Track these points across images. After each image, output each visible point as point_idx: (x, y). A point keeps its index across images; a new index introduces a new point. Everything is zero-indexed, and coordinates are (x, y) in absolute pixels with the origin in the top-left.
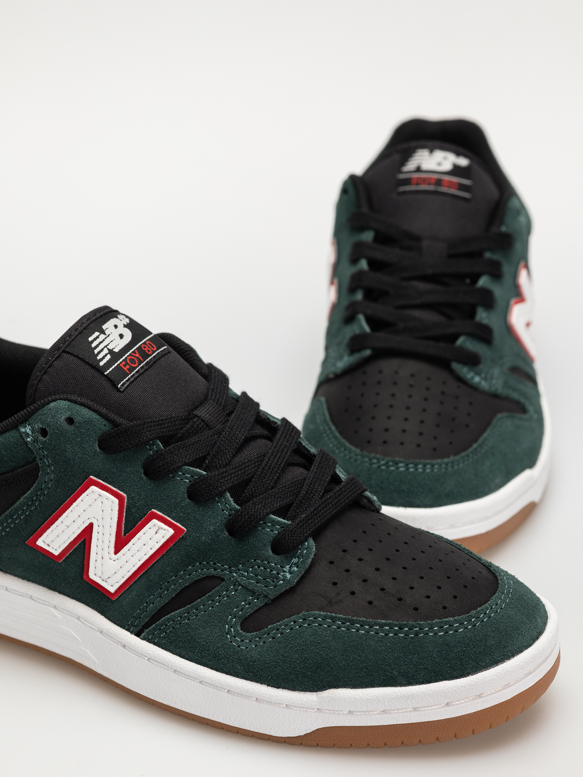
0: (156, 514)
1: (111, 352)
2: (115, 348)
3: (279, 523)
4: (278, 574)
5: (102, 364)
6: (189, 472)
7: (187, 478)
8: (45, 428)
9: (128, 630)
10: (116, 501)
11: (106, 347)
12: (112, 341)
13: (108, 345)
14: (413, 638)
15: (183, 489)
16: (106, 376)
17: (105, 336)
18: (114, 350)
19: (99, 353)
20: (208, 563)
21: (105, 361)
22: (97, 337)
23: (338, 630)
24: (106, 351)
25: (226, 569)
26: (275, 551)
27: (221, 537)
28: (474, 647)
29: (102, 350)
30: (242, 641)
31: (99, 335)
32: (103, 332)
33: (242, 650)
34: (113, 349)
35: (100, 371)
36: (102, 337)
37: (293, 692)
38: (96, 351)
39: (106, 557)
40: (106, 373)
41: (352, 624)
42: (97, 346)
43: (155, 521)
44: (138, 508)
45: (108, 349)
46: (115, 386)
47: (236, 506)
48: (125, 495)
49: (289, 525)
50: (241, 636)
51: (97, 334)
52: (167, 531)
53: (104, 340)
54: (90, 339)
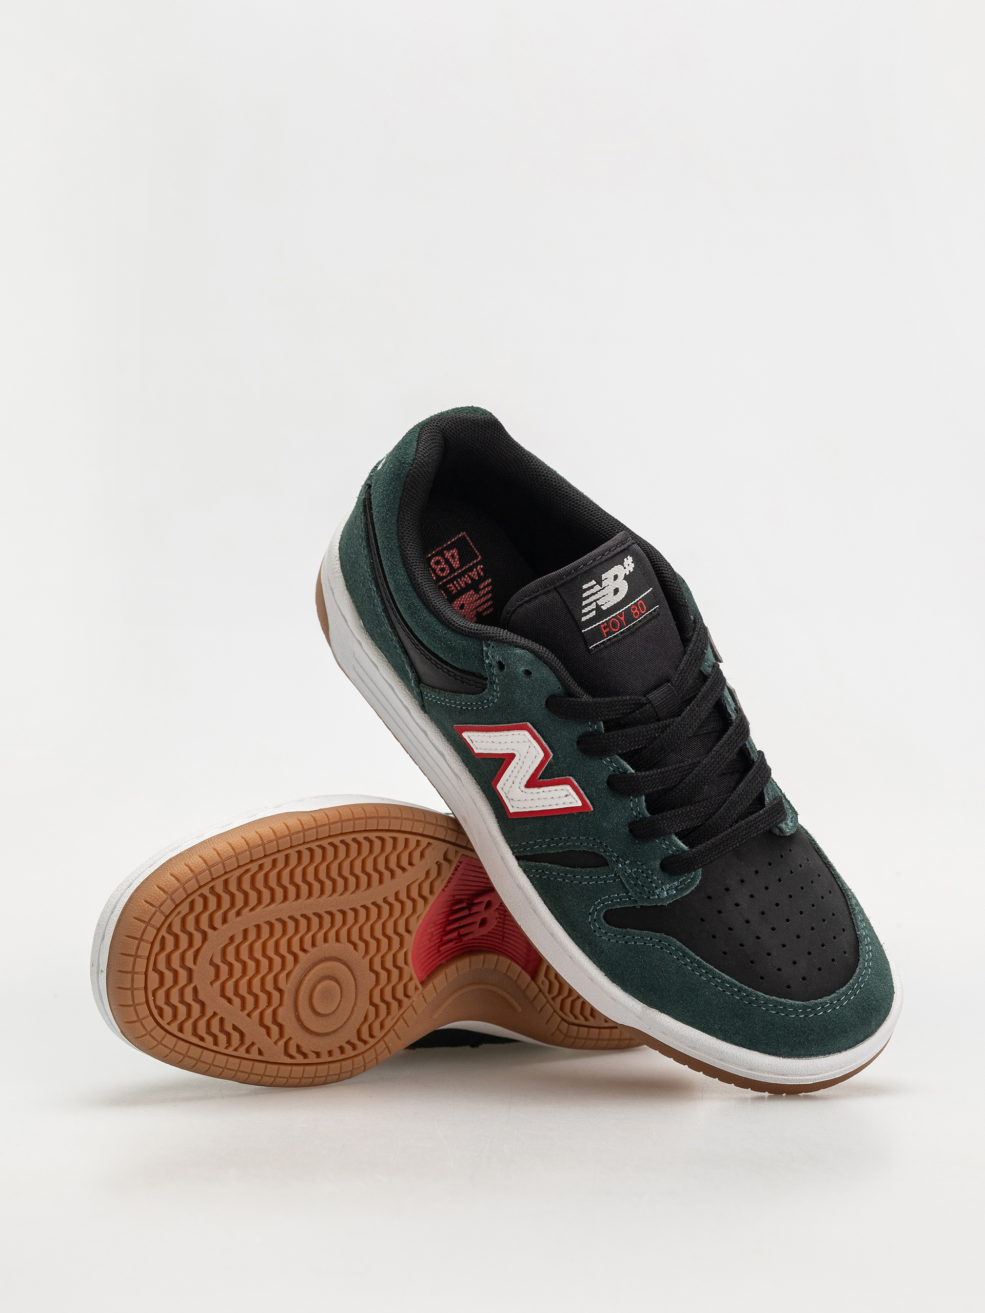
0: (573, 783)
1: (598, 608)
2: (604, 605)
3: (677, 846)
4: (656, 888)
5: (584, 619)
6: (617, 762)
7: (612, 766)
8: (504, 665)
9: (512, 849)
10: (542, 755)
11: (595, 601)
12: (604, 596)
13: (598, 599)
14: (745, 1005)
15: (604, 776)
16: (583, 634)
17: (600, 588)
18: (602, 607)
19: (587, 605)
20: (601, 842)
21: (588, 617)
22: (592, 587)
23: (684, 966)
24: (593, 606)
25: (614, 856)
26: (662, 866)
27: (621, 831)
28: (795, 1036)
29: (590, 604)
30: (600, 928)
31: (595, 585)
32: (599, 582)
33: (596, 936)
34: (602, 605)
35: (579, 626)
36: (598, 587)
37: (624, 992)
38: (584, 603)
39: (517, 784)
40: (583, 631)
41: (699, 967)
42: (588, 597)
43: (569, 787)
44: (560, 768)
45: (597, 603)
46: (587, 646)
47: (646, 811)
48: (552, 755)
49: (686, 852)
50: (600, 924)
51: (593, 582)
52: (575, 801)
53: (596, 593)
54: (585, 587)
